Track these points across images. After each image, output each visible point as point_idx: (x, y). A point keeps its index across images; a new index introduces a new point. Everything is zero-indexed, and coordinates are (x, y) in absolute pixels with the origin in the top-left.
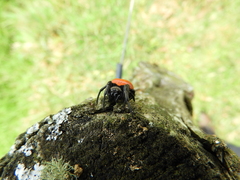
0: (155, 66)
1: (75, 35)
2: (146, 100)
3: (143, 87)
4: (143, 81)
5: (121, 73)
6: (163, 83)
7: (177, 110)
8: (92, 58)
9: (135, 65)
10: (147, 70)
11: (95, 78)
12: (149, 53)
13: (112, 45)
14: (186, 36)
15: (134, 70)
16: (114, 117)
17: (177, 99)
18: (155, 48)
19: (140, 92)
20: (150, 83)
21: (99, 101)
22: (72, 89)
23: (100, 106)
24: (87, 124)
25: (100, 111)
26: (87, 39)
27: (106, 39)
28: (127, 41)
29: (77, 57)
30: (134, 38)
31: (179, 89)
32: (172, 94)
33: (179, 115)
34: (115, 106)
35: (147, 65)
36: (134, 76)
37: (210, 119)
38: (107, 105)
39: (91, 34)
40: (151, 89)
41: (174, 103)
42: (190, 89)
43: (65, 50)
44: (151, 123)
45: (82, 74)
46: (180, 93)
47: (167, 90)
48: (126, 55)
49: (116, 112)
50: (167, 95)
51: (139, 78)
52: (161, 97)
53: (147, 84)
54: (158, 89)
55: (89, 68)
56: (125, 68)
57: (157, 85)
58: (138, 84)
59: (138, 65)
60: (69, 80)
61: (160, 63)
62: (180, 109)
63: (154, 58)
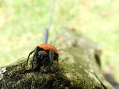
0: (73, 30)
1: (14, 6)
2: (67, 59)
3: (64, 47)
4: (64, 42)
5: (47, 35)
6: (79, 43)
7: (91, 66)
8: (26, 24)
9: (58, 29)
10: (67, 34)
11: (29, 39)
12: (69, 20)
13: (41, 14)
14: (96, 7)
15: (57, 33)
16: (41, 77)
17: (89, 56)
18: (73, 16)
19: (62, 52)
20: (70, 43)
21: (29, 62)
22: (12, 46)
23: (29, 66)
24: (19, 82)
25: (29, 71)
26: (23, 10)
27: (37, 9)
28: (53, 11)
29: (15, 22)
30: (57, 9)
31: (91, 48)
32: (86, 52)
33: (92, 71)
34: (42, 68)
35: (67, 29)
36: (58, 38)
37: (112, 68)
38: (35, 67)
39: (25, 6)
40: (70, 49)
41: (88, 60)
42: (99, 48)
43: (7, 17)
44: (72, 83)
45: (19, 35)
46: (92, 51)
47: (82, 49)
48: (51, 22)
49: (42, 73)
50: (82, 53)
51: (61, 40)
52: (78, 55)
53: (67, 45)
54: (75, 49)
55: (25, 31)
56: (51, 31)
57: (75, 45)
58: (60, 45)
59: (60, 29)
60: (10, 39)
61: (77, 27)
62: (93, 65)
63: (72, 24)
